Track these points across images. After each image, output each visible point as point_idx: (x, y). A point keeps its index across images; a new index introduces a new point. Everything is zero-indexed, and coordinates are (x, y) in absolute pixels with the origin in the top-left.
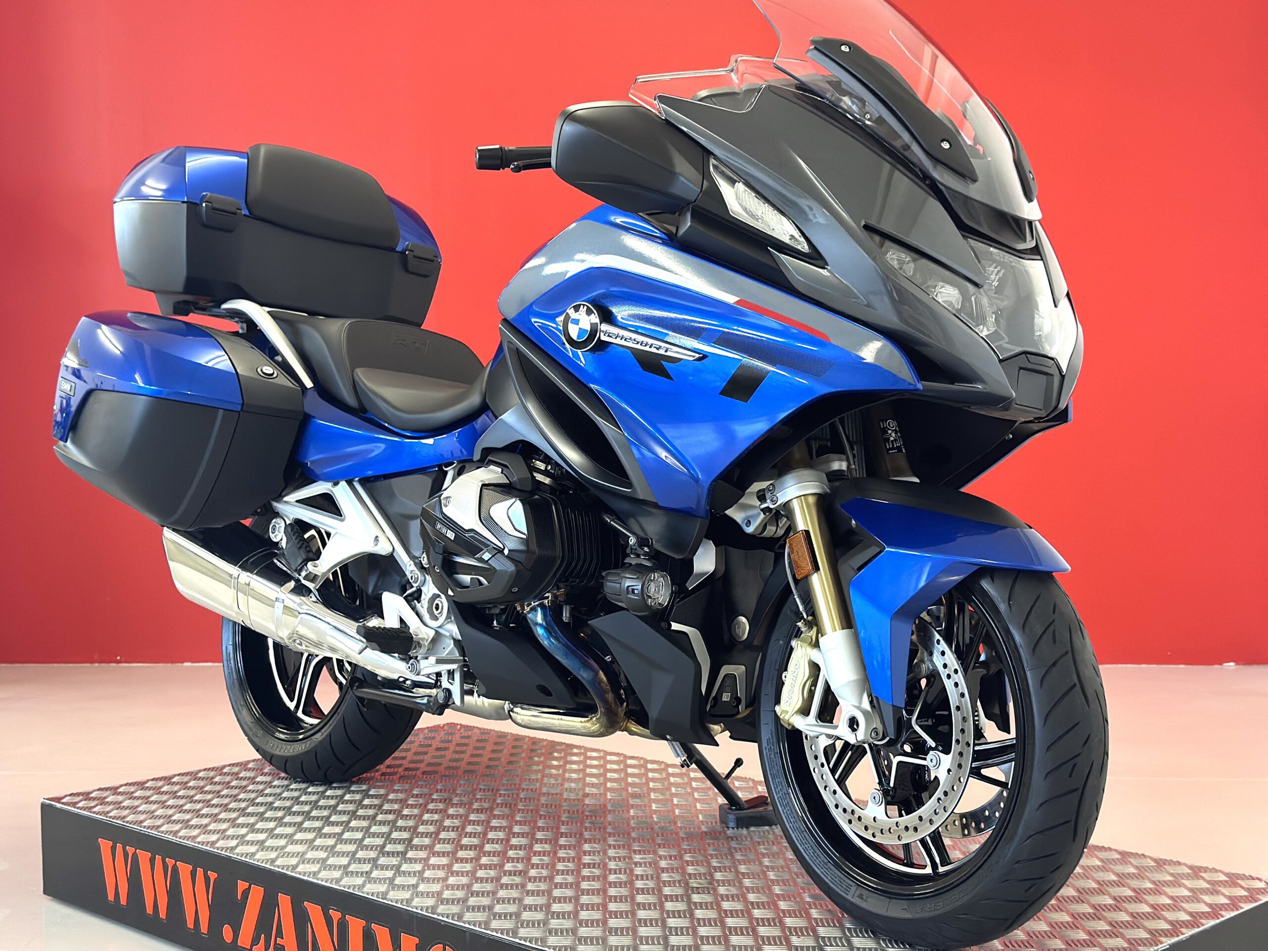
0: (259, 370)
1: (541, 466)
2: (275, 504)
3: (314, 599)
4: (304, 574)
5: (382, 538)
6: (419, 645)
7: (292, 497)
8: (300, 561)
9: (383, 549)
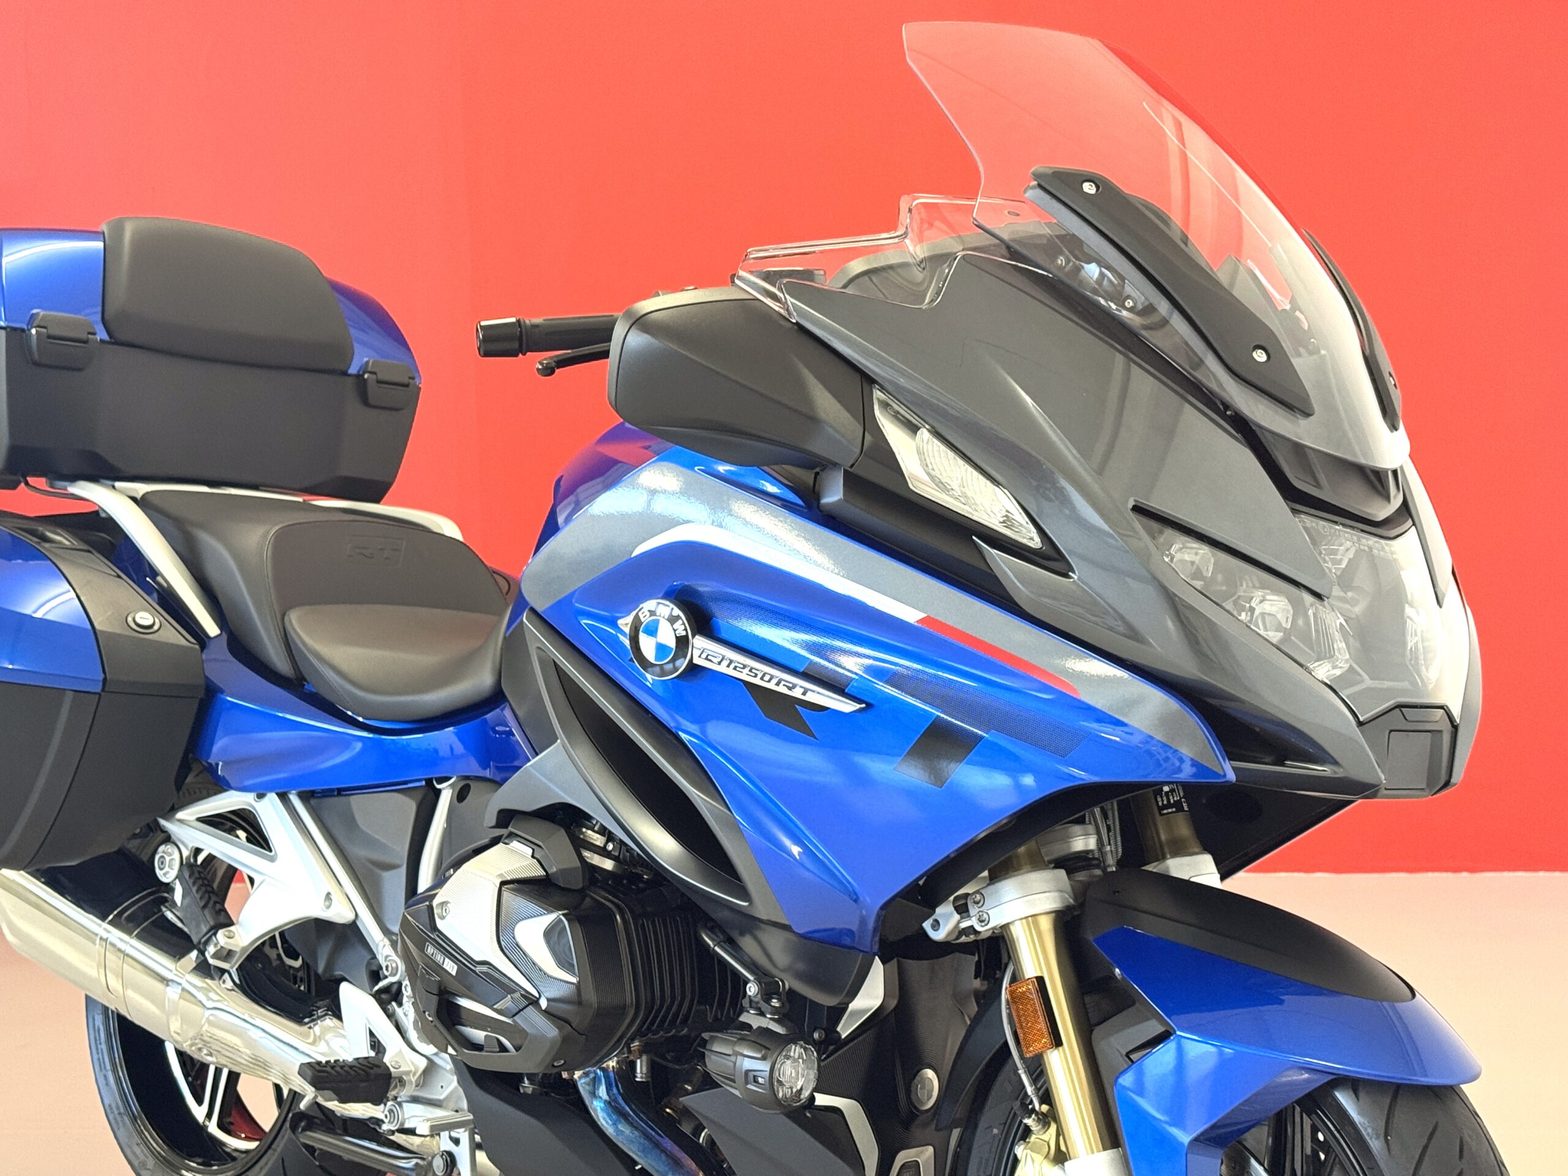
0: (130, 619)
1: (598, 840)
2: (163, 822)
3: (229, 984)
4: (211, 950)
5: (337, 896)
6: (401, 1082)
7: (189, 814)
8: (204, 929)
9: (339, 913)
